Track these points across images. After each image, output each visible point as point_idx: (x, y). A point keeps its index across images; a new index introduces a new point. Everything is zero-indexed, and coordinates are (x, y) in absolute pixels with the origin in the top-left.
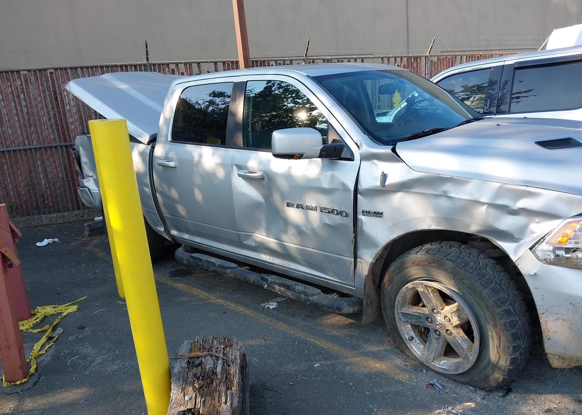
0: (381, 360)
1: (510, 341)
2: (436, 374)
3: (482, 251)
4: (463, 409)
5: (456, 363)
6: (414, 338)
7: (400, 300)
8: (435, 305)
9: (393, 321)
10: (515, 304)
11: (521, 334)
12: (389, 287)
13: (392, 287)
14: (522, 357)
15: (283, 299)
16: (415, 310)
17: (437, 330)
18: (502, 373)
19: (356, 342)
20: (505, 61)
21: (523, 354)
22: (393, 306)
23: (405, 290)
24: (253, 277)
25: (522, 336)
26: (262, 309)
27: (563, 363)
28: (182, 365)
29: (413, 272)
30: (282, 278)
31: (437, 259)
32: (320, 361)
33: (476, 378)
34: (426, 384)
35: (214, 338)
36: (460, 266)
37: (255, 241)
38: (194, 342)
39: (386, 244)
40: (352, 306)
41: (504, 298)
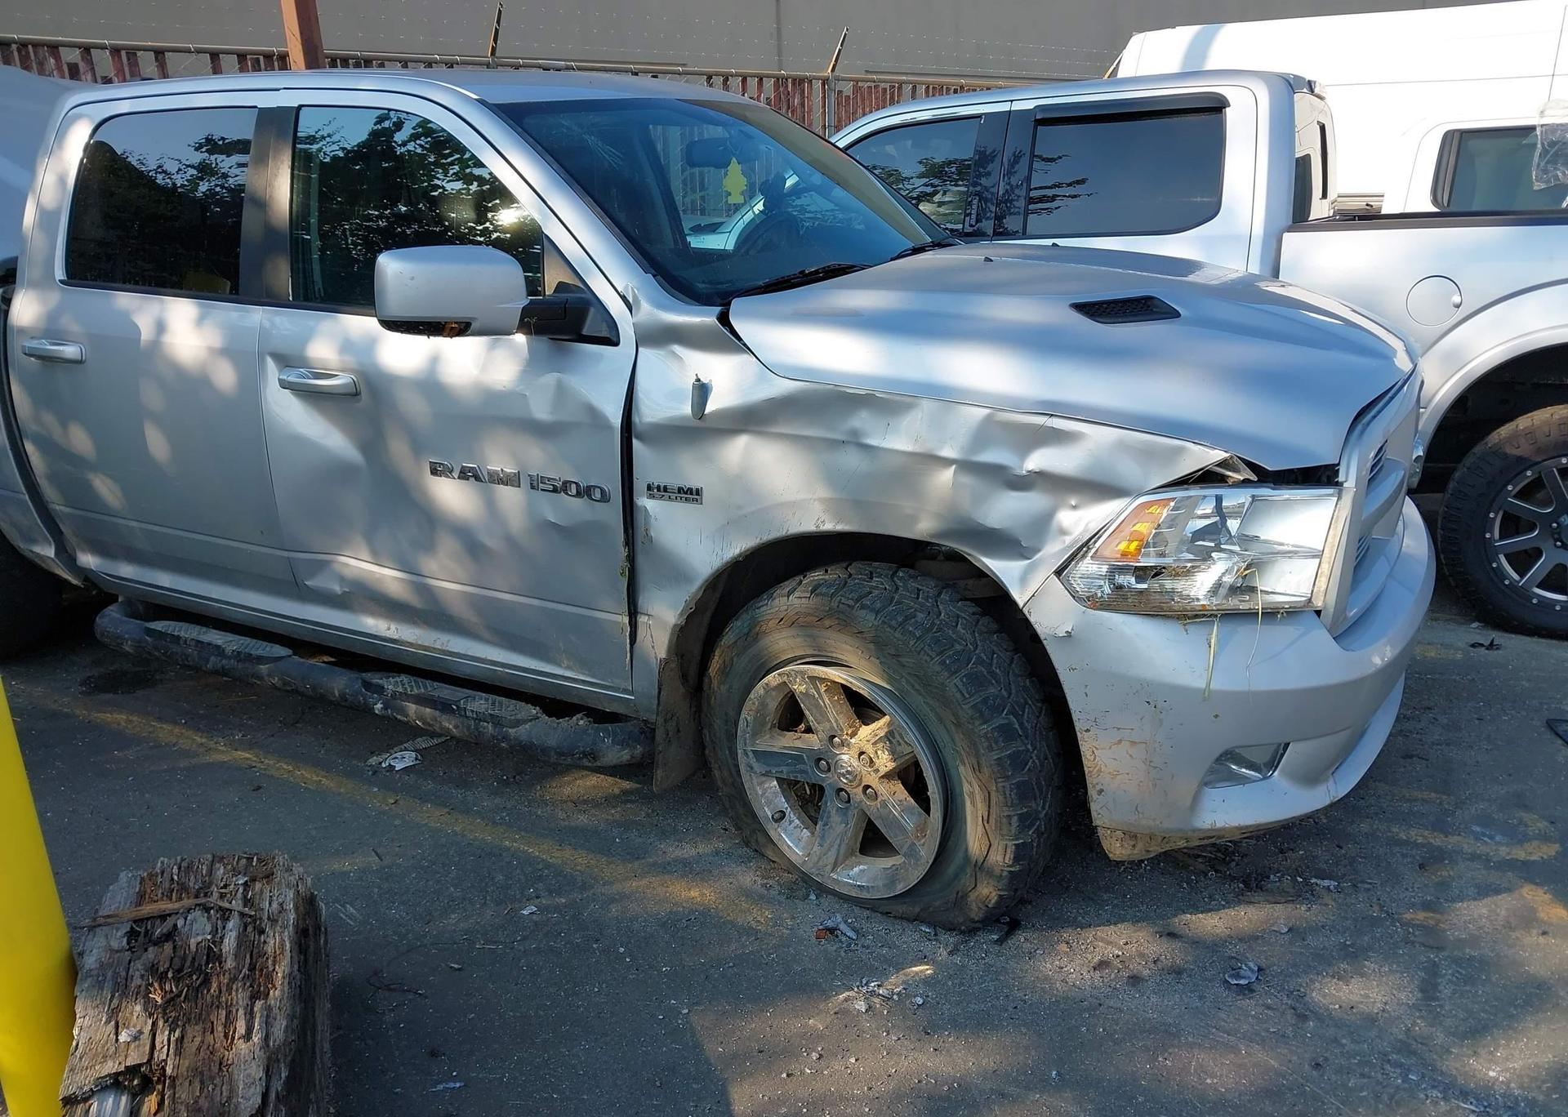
0: (702, 880)
1: (1012, 802)
2: (842, 901)
3: (946, 584)
4: (904, 982)
5: (890, 868)
6: (787, 814)
7: (749, 718)
8: (835, 725)
9: (734, 773)
10: (1024, 712)
11: (1038, 783)
12: (722, 687)
13: (731, 687)
14: (1042, 840)
15: (436, 741)
16: (790, 741)
17: (842, 790)
18: (996, 884)
19: (640, 840)
20: (1012, 101)
21: (1043, 833)
22: (732, 737)
23: (762, 692)
24: (340, 683)
25: (1041, 791)
26: (370, 773)
27: (1134, 846)
28: (112, 943)
29: (782, 644)
30: (428, 682)
31: (838, 606)
32: (537, 897)
33: (937, 904)
34: (816, 929)
35: (218, 859)
36: (893, 623)
37: (342, 579)
38: (151, 876)
39: (713, 574)
40: (628, 745)
41: (997, 696)
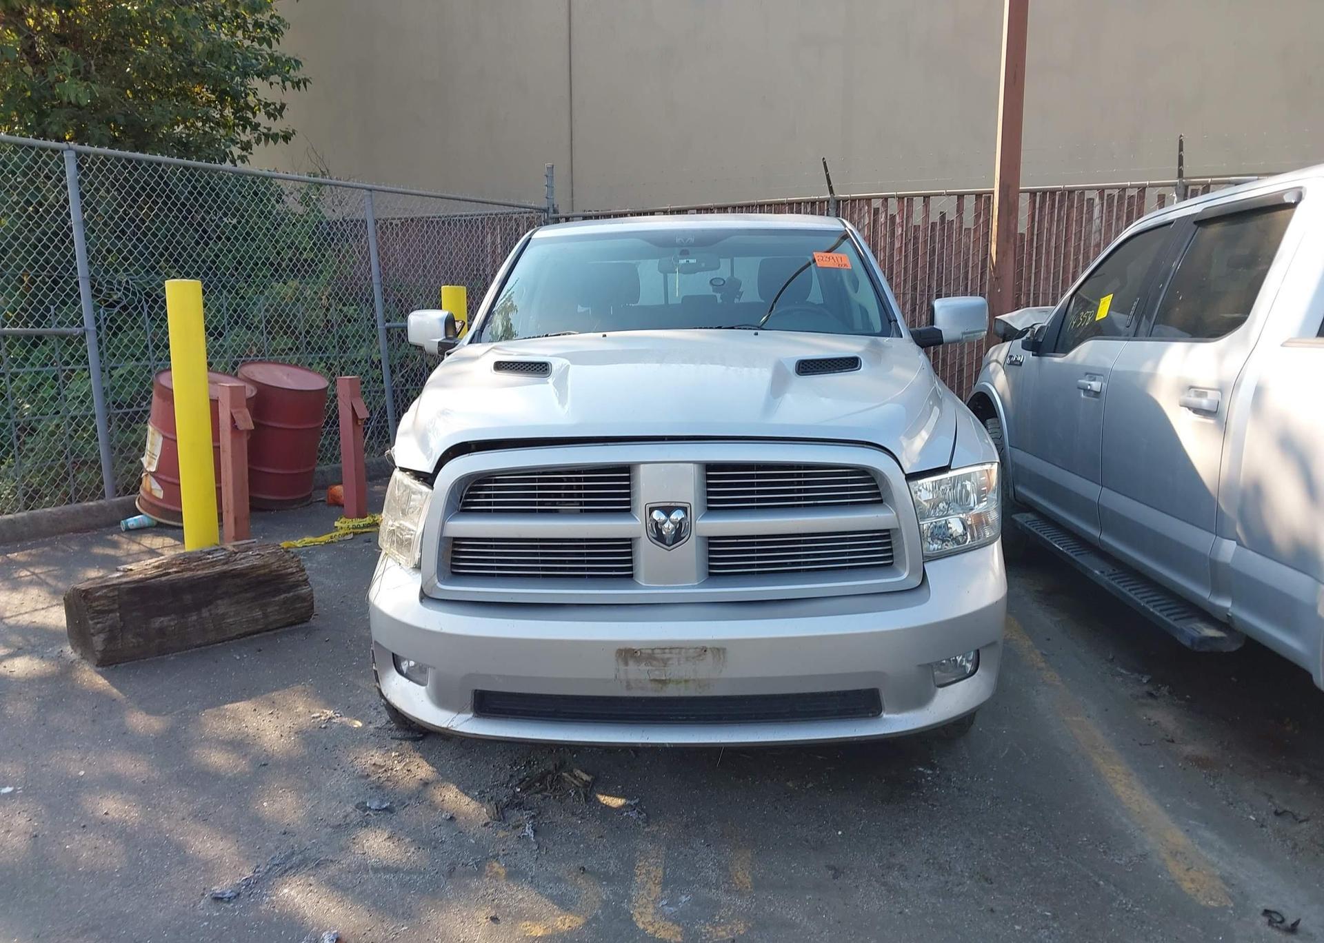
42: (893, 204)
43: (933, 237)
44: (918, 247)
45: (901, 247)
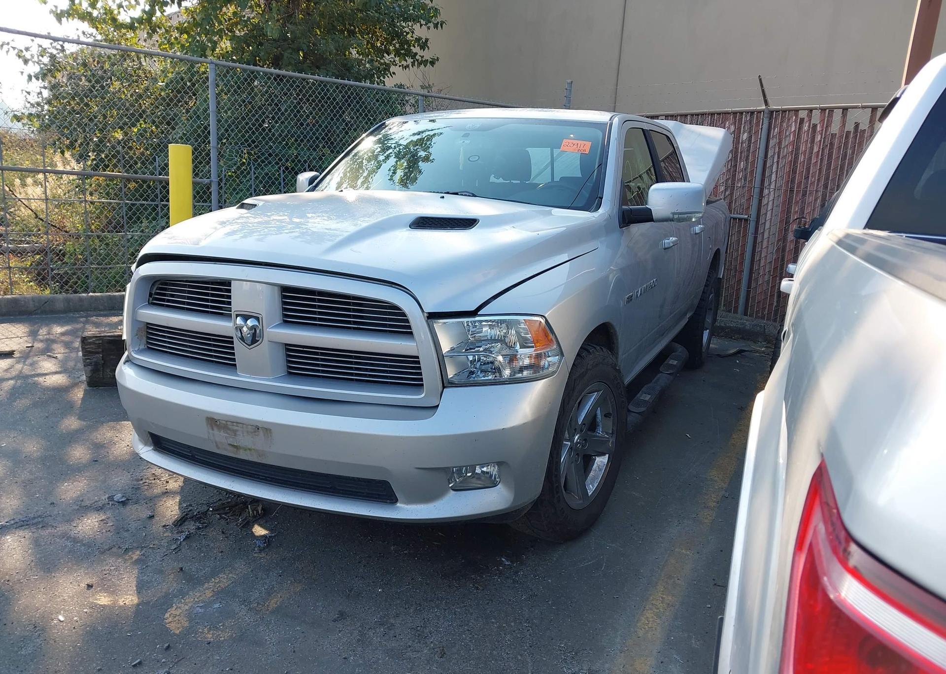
42: (816, 114)
43: (846, 143)
44: (833, 152)
45: (819, 151)
